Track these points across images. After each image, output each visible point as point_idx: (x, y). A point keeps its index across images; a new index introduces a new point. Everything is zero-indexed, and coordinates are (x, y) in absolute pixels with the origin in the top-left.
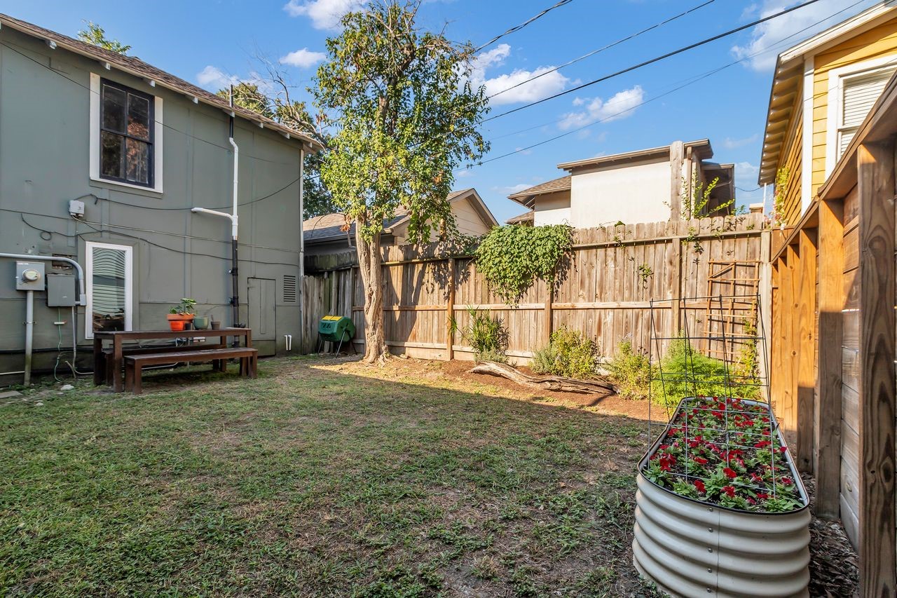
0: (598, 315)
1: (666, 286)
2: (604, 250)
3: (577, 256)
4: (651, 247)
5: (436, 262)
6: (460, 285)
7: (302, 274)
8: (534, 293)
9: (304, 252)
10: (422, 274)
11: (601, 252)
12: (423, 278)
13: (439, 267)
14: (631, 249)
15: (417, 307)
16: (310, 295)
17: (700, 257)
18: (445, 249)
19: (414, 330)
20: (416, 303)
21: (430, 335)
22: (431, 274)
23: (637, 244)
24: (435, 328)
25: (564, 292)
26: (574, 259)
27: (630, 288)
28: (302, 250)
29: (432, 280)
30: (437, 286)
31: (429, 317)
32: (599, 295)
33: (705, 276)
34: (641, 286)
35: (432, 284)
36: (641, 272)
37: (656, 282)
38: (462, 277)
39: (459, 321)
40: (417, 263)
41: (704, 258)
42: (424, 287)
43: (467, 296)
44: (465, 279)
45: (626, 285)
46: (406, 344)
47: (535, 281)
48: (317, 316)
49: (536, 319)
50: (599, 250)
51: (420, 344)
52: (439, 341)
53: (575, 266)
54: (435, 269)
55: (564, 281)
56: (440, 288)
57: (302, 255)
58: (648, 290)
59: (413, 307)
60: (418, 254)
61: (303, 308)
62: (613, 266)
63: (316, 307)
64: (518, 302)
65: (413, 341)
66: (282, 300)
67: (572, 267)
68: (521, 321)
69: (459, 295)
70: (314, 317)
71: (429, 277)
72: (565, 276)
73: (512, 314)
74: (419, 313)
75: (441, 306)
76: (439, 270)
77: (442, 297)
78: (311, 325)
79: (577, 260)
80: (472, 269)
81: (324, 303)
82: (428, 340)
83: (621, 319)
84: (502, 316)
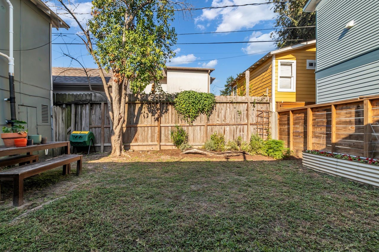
0: (224, 127)
1: (245, 117)
2: (226, 104)
3: (216, 105)
4: (241, 104)
5: (149, 103)
6: (163, 114)
7: (52, 105)
8: (199, 119)
9: (53, 91)
10: (140, 109)
11: (225, 104)
12: (142, 110)
13: (151, 105)
14: (235, 104)
15: (138, 126)
16: (57, 118)
17: (254, 109)
18: (154, 97)
19: (136, 136)
20: (137, 123)
21: (146, 138)
22: (146, 109)
23: (237, 103)
24: (150, 135)
25: (212, 119)
26: (215, 106)
27: (234, 118)
28: (52, 89)
29: (147, 112)
30: (150, 115)
31: (145, 130)
32: (224, 120)
33: (256, 115)
34: (238, 117)
35: (147, 114)
36: (238, 113)
37: (242, 116)
38: (164, 111)
39: (163, 132)
40: (138, 103)
41: (255, 109)
42: (142, 115)
43: (167, 120)
44: (166, 112)
45: (233, 117)
46: (131, 144)
47: (200, 114)
48: (61, 132)
49: (200, 130)
50: (224, 104)
51: (141, 144)
52: (152, 141)
53: (216, 109)
54: (148, 106)
55: (211, 115)
56: (152, 116)
57: (52, 92)
58: (240, 119)
59: (136, 125)
60: (138, 99)
61: (54, 126)
62: (229, 110)
63: (61, 126)
64: (192, 123)
65: (135, 142)
66: (41, 121)
67: (215, 109)
68: (194, 130)
69: (163, 119)
70: (60, 132)
71: (145, 110)
72: (211, 113)
73: (190, 128)
74: (139, 129)
75: (153, 124)
76: (151, 107)
77: (153, 120)
78: (59, 137)
79: (216, 107)
80: (170, 107)
81: (65, 123)
82: (145, 141)
83: (231, 129)
84: (185, 128)
